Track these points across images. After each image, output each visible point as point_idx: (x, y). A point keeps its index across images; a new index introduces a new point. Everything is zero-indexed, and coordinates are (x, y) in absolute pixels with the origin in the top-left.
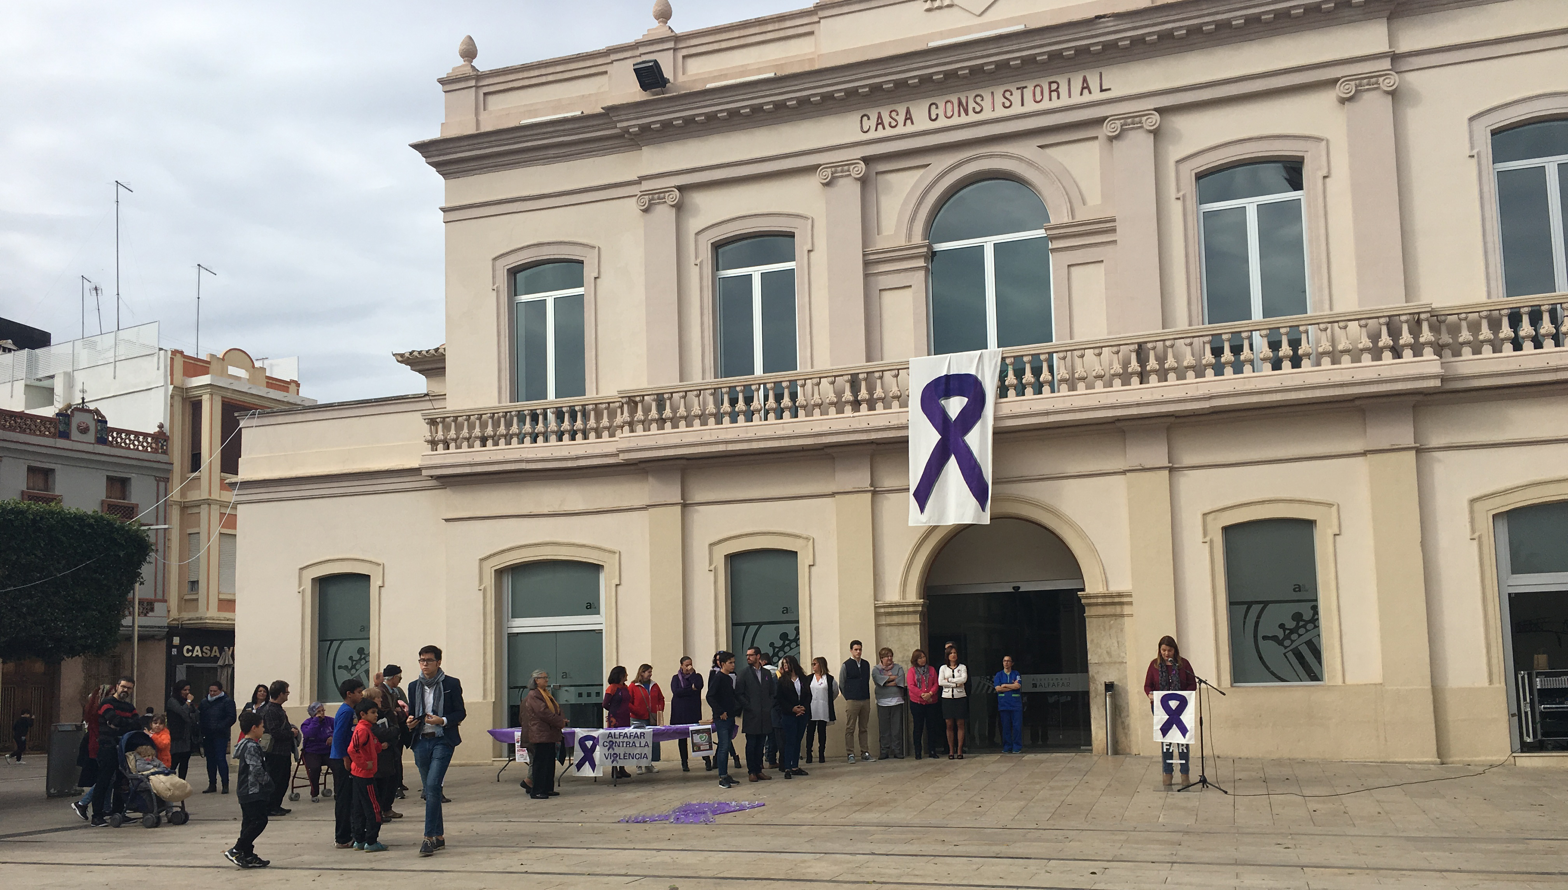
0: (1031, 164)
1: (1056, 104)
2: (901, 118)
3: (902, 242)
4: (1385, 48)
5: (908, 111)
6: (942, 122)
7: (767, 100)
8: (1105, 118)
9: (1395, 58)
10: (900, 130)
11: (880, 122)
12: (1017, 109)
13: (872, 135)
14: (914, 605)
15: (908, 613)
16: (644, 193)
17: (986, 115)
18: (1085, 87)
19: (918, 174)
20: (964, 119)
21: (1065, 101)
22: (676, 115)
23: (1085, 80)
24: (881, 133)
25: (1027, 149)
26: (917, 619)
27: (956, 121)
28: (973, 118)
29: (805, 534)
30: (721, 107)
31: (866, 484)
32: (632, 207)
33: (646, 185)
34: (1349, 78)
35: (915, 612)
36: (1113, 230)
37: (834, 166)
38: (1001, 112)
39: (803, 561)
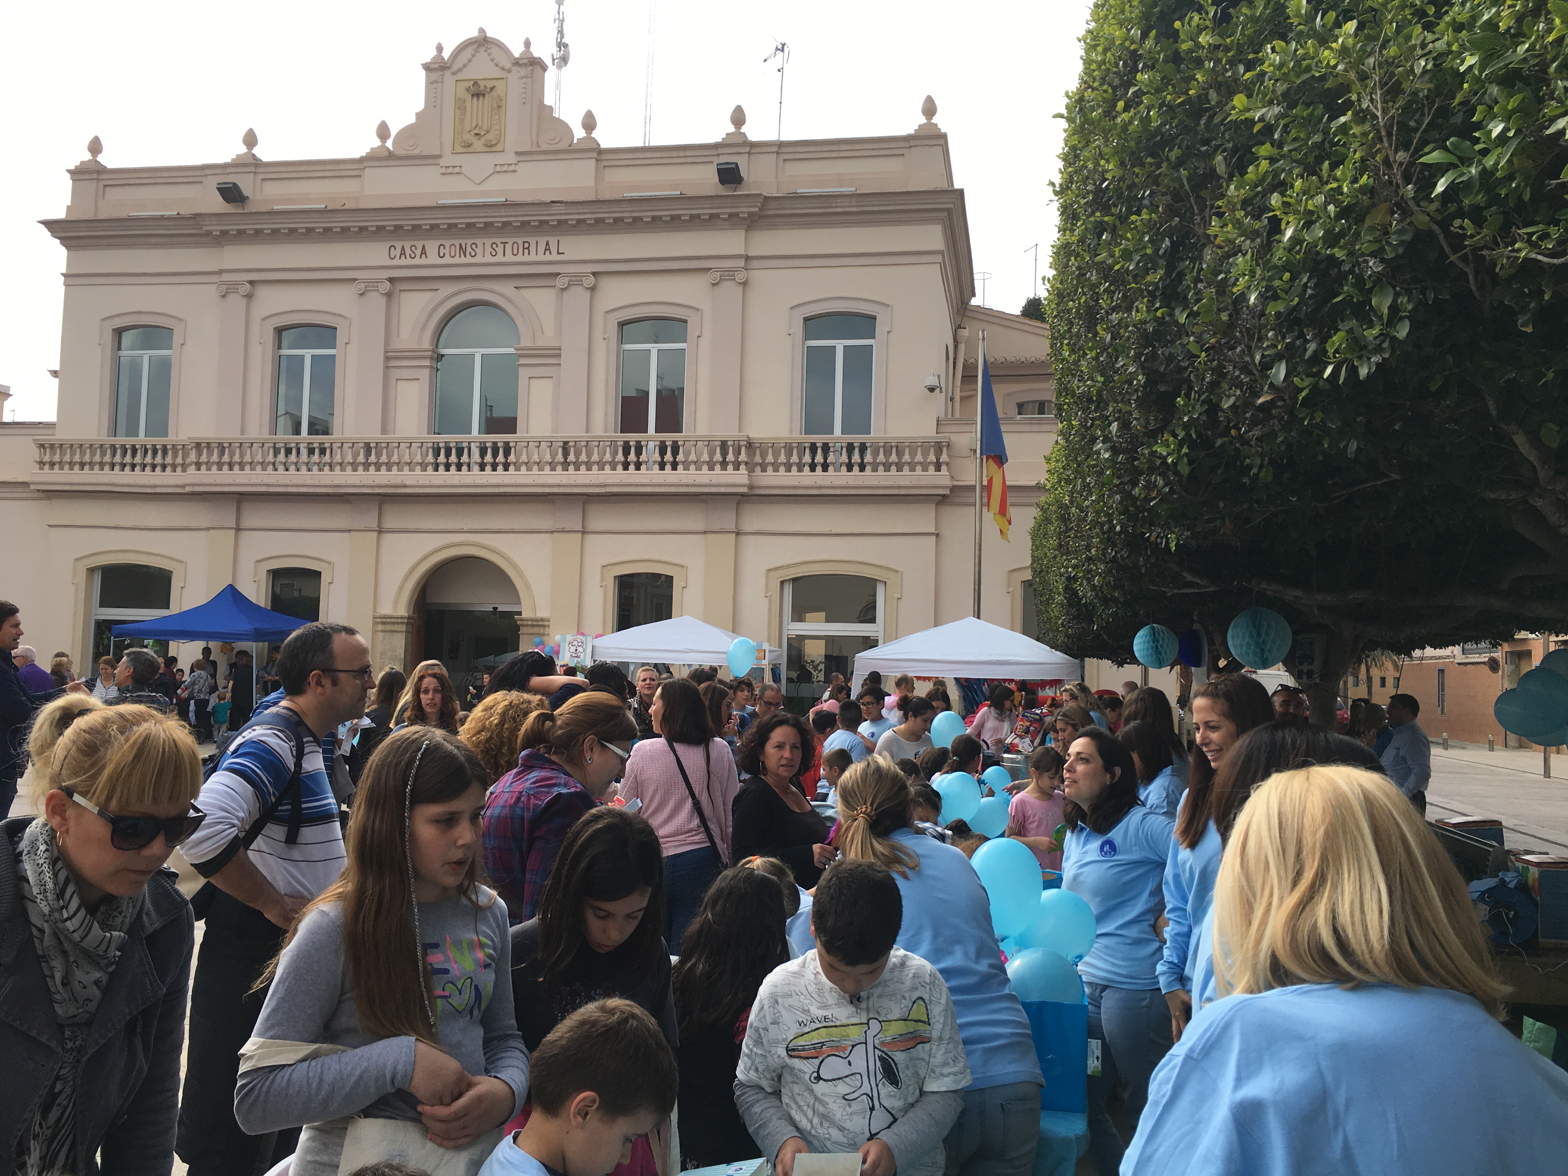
0: (508, 300)
1: (526, 258)
2: (418, 252)
3: (414, 346)
4: (742, 252)
5: (424, 247)
6: (447, 260)
7: (319, 225)
8: (559, 274)
9: (747, 258)
10: (417, 261)
11: (403, 253)
12: (499, 258)
13: (397, 262)
14: (402, 618)
15: (398, 623)
16: (223, 283)
17: (479, 259)
18: (547, 249)
19: (428, 296)
20: (463, 260)
21: (533, 257)
22: (250, 227)
23: (547, 244)
24: (403, 262)
25: (507, 288)
26: (403, 628)
27: (457, 260)
28: (469, 260)
29: (327, 559)
30: (284, 225)
31: (374, 525)
32: (211, 291)
33: (225, 277)
34: (718, 269)
35: (402, 623)
36: (559, 356)
37: (367, 281)
38: (489, 259)
39: (325, 579)
